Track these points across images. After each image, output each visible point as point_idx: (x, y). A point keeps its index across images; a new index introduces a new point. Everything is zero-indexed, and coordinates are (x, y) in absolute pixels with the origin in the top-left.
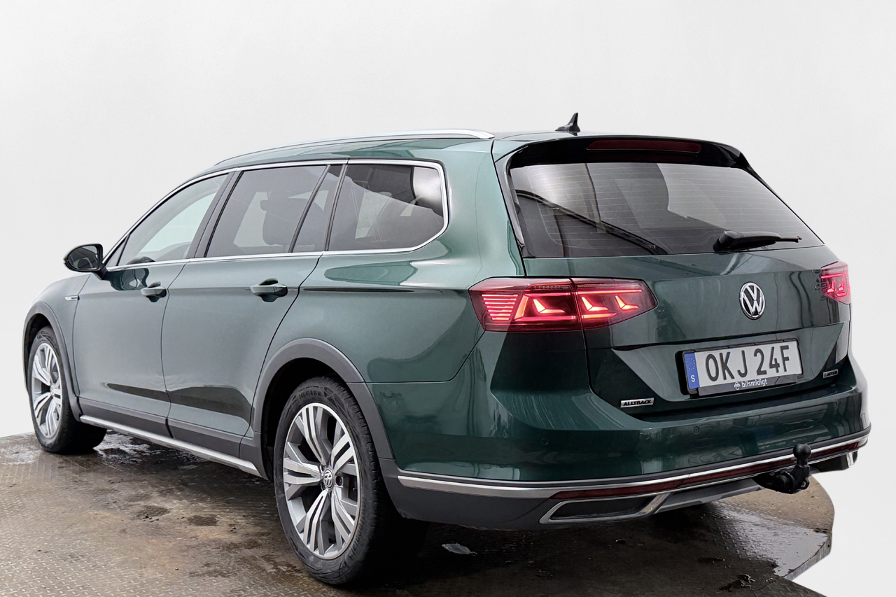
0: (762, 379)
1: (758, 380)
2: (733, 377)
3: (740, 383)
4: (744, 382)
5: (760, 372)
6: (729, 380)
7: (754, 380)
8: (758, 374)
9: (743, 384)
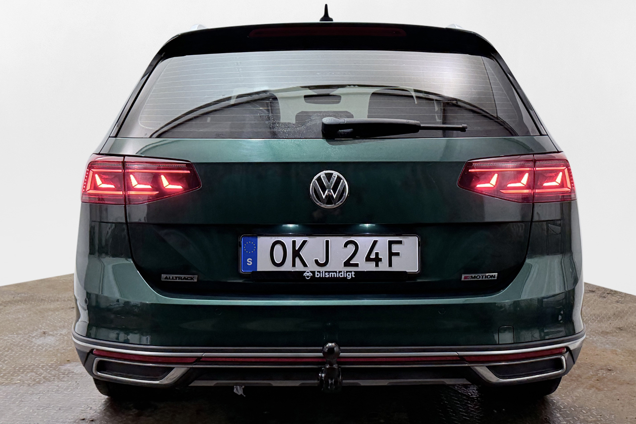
0: (347, 272)
1: (340, 272)
2: (305, 265)
3: (313, 273)
4: (318, 272)
5: (347, 264)
6: (299, 267)
7: (336, 272)
8: (344, 266)
9: (316, 273)
